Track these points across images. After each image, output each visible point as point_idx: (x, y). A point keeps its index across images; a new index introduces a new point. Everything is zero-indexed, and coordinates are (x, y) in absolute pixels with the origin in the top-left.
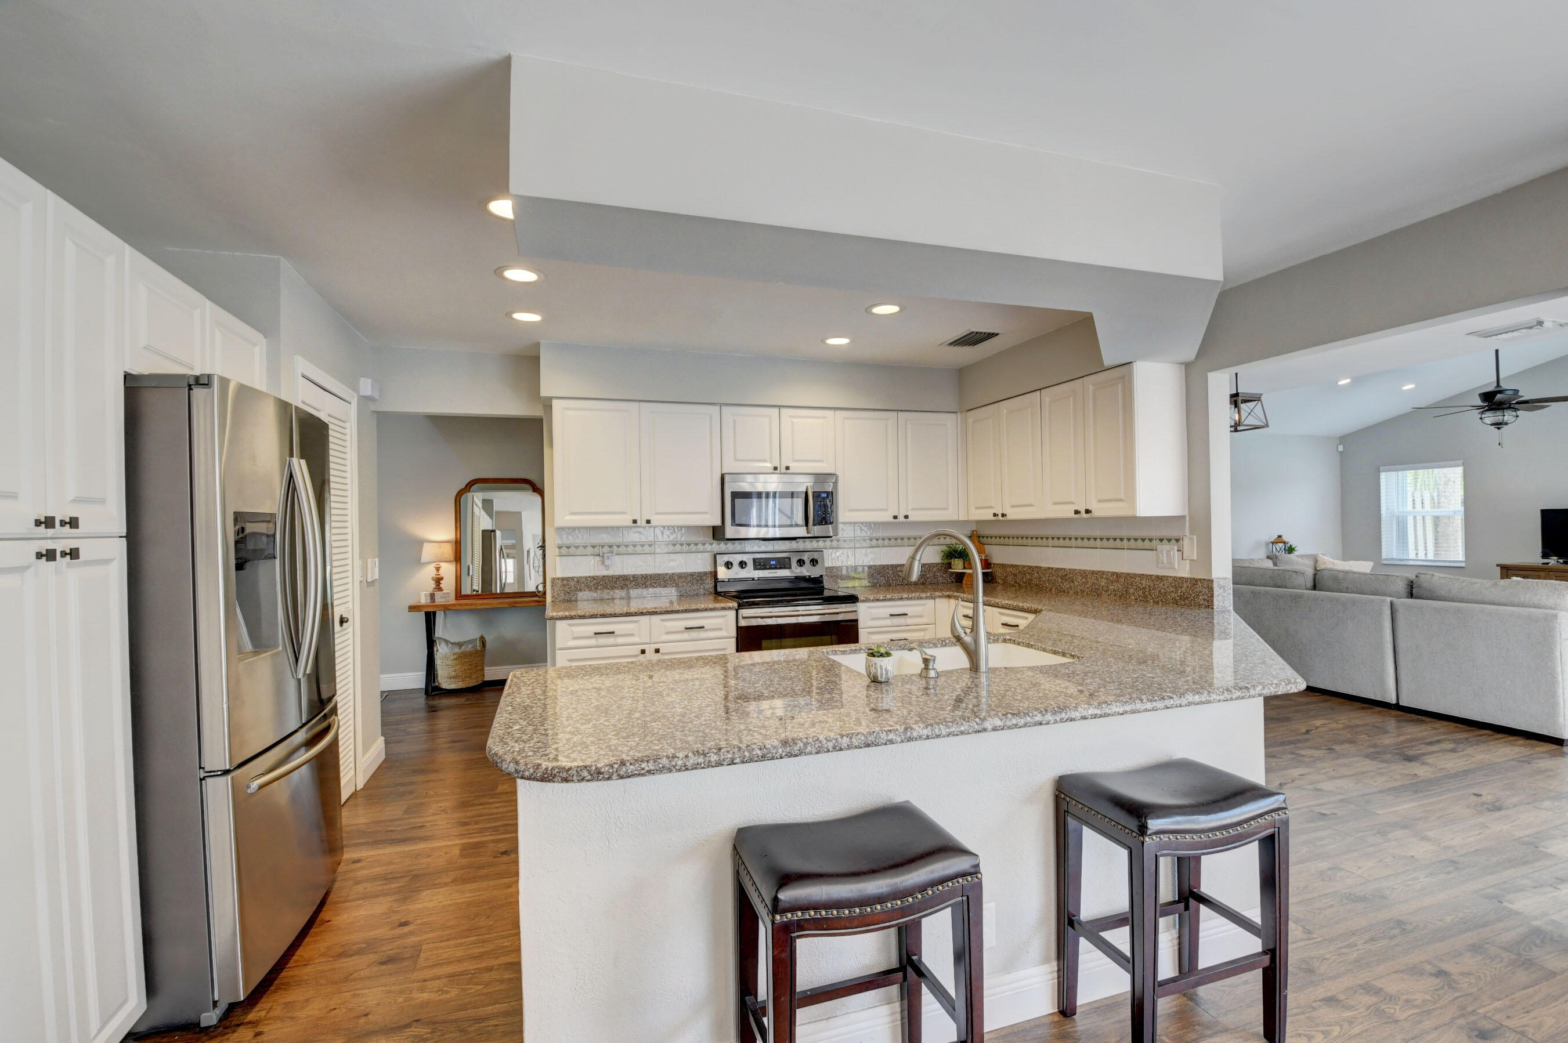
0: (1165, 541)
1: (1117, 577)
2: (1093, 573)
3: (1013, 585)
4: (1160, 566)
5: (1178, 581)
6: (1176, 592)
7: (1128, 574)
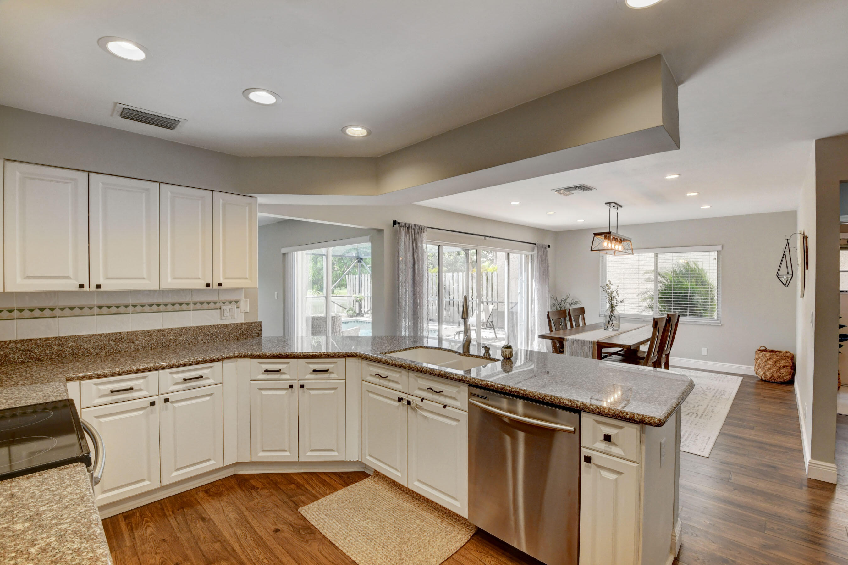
0: (227, 303)
1: (186, 330)
2: (159, 331)
3: (22, 363)
4: (223, 318)
5: (238, 326)
6: (238, 332)
7: (197, 327)
